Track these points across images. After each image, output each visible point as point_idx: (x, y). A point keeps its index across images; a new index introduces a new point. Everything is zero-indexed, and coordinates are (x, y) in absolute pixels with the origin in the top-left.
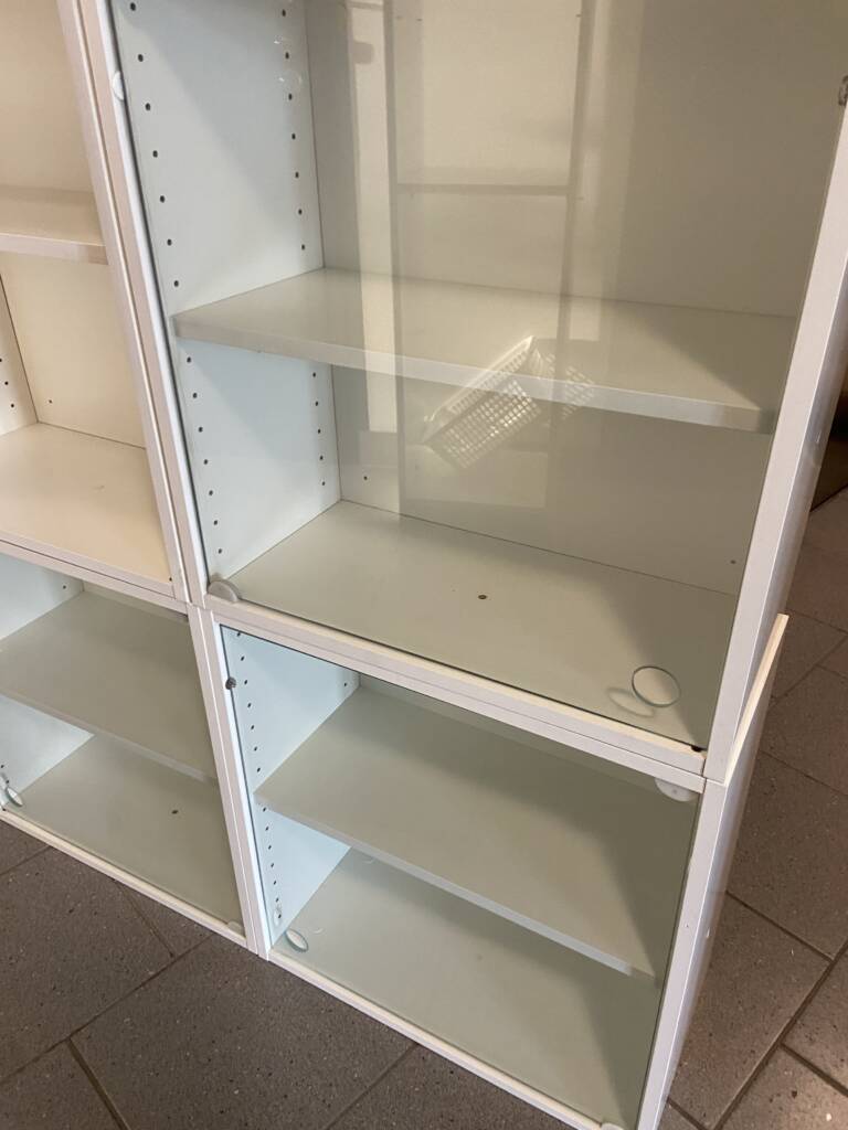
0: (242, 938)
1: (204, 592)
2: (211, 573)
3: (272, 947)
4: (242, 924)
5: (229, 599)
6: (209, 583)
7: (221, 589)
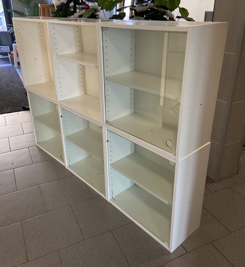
0: (105, 197)
1: (105, 123)
2: (107, 120)
3: (110, 199)
4: (105, 194)
5: (109, 125)
6: (106, 122)
7: (108, 123)
